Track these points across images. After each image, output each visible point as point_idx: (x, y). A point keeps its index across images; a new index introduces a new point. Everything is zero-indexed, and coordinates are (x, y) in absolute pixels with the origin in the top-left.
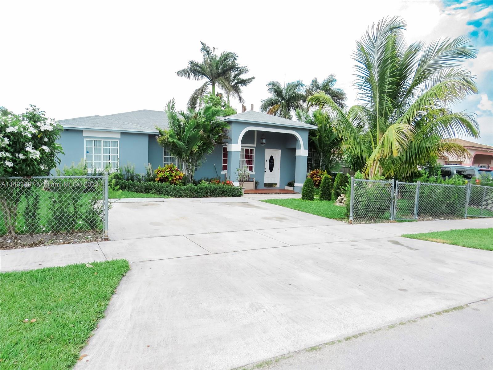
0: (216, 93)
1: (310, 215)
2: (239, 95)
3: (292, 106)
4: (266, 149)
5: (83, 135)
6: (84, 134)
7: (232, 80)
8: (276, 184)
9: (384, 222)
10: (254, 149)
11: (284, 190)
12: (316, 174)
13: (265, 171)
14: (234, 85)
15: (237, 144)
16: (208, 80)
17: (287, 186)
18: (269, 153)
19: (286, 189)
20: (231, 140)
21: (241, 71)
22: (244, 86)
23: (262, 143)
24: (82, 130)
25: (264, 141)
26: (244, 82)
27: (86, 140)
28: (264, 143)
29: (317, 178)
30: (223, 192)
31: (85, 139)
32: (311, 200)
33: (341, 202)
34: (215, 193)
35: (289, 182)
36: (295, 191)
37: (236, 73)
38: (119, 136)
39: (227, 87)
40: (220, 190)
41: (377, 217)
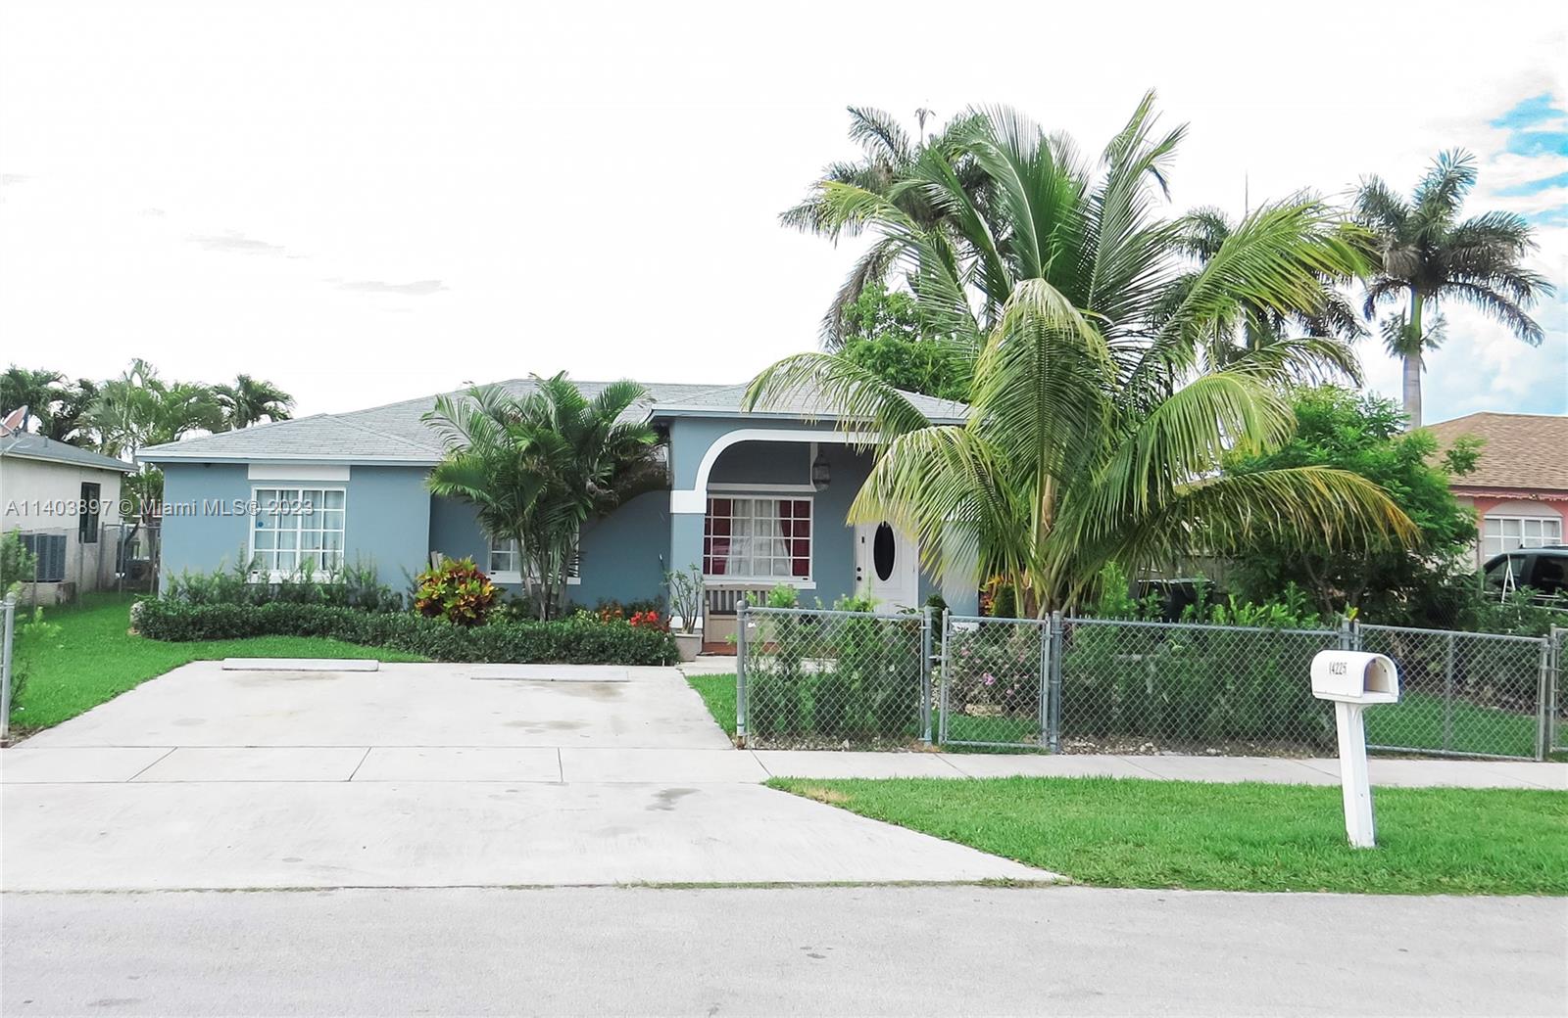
5: (249, 478)
6: (252, 475)
10: (811, 499)
13: (860, 579)
15: (694, 489)
20: (674, 477)
23: (818, 482)
24: (247, 464)
27: (258, 491)
28: (826, 482)
31: (254, 489)
38: (345, 476)
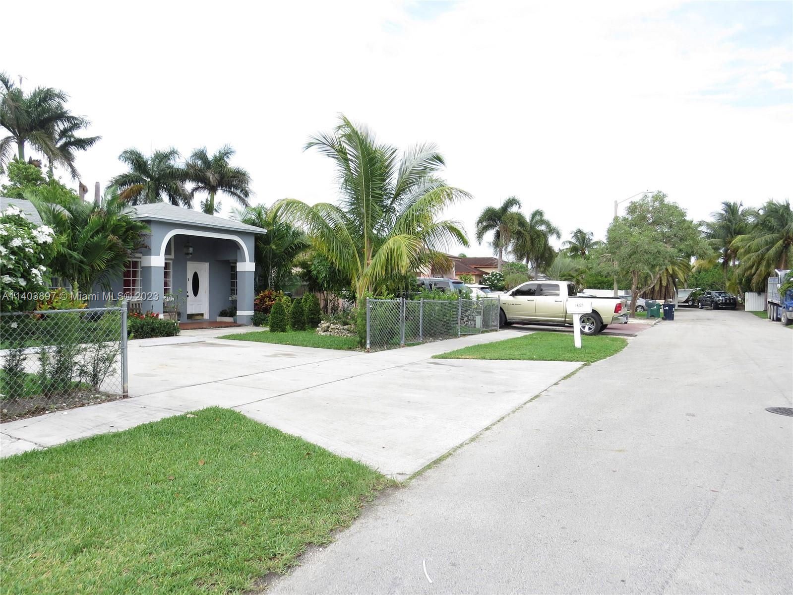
0: (27, 160)
1: (309, 348)
2: (71, 166)
3: (164, 188)
4: (188, 262)
7: (57, 137)
8: (202, 315)
9: (396, 348)
10: (171, 262)
11: (216, 322)
12: (268, 297)
13: (188, 296)
14: (61, 146)
15: (159, 255)
16: (11, 134)
17: (219, 316)
18: (192, 268)
19: (218, 320)
20: (151, 249)
21: (75, 124)
22: (81, 151)
23: (187, 254)
25: (191, 250)
26: (82, 143)
28: (191, 254)
29: (272, 301)
30: (153, 330)
32: (283, 332)
33: (327, 331)
34: (140, 332)
35: (221, 310)
36: (239, 322)
37: (67, 125)
39: (51, 150)
40: (149, 327)
41: (387, 343)
